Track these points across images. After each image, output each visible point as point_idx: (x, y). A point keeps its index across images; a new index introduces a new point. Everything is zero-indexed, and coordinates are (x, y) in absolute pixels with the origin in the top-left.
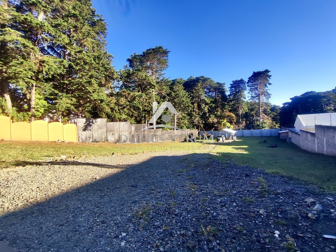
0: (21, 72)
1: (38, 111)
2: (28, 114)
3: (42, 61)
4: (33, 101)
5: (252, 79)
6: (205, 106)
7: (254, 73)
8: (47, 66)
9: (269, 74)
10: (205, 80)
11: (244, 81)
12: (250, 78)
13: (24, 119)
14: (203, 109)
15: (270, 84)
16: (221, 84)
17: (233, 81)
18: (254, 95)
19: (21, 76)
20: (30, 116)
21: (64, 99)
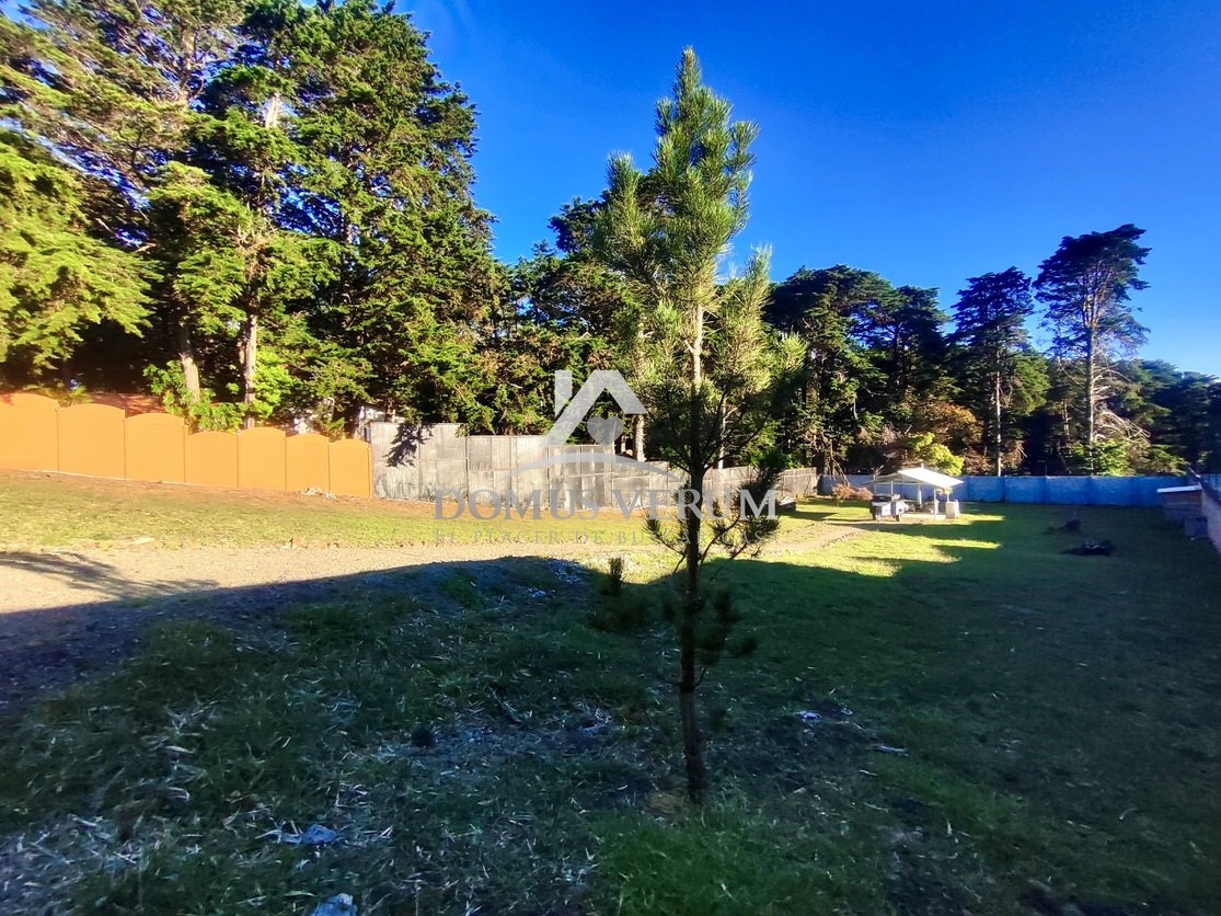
0: (205, 287)
1: (263, 399)
2: (237, 410)
3: (267, 249)
4: (250, 368)
5: (1057, 267)
6: (848, 381)
7: (1068, 241)
8: (279, 264)
9: (1139, 243)
10: (847, 281)
11: (1021, 277)
12: (1048, 266)
13: (228, 422)
14: (838, 393)
15: (1139, 285)
16: (922, 293)
17: (972, 280)
18: (1065, 332)
19: (204, 298)
20: (244, 415)
21: (334, 363)
